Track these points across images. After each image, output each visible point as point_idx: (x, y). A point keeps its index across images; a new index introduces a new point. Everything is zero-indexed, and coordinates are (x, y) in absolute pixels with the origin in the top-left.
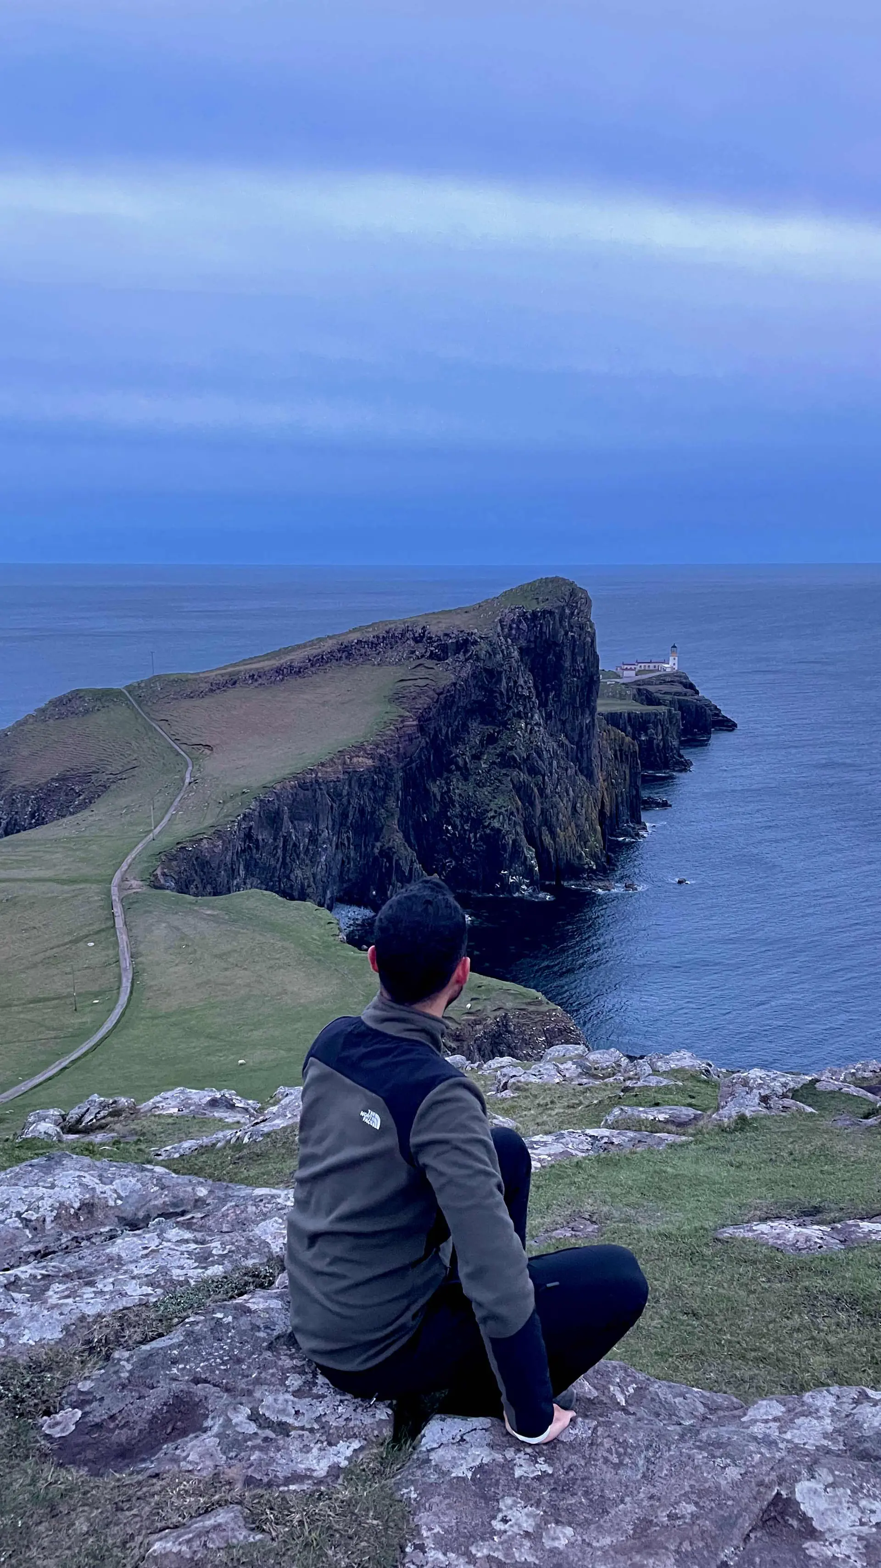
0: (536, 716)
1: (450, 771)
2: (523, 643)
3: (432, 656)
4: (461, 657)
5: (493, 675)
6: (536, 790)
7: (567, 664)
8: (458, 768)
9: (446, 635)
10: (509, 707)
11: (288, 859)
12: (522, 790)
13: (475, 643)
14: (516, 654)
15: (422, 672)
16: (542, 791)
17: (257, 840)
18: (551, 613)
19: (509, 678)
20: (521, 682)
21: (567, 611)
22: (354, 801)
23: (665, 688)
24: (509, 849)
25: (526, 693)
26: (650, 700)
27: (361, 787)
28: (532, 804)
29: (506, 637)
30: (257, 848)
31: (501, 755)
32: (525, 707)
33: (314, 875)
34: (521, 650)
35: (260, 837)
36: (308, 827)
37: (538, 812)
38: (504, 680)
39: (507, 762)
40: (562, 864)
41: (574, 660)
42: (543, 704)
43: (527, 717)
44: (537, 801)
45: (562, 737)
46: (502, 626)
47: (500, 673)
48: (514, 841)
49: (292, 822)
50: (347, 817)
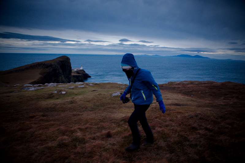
2: (60, 65)
3: (46, 67)
4: (50, 67)
7: (67, 68)
9: (48, 64)
10: (58, 75)
13: (53, 65)
15: (44, 70)
18: (64, 61)
20: (60, 71)
21: (67, 61)
23: (81, 72)
26: (78, 73)
29: (57, 64)
32: (61, 75)
38: (57, 71)
42: (64, 74)
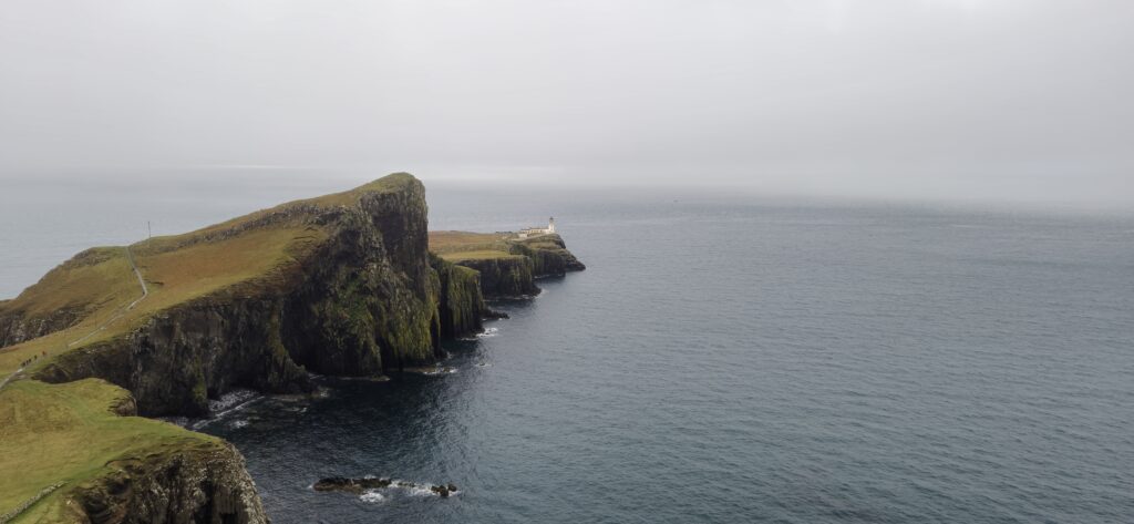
0: (384, 262)
1: (327, 298)
2: (376, 213)
3: (318, 223)
4: (335, 223)
5: (354, 234)
6: (383, 308)
7: (406, 228)
8: (331, 295)
9: (326, 209)
10: (366, 255)
11: (180, 359)
12: (373, 309)
13: (343, 214)
14: (370, 221)
15: (310, 232)
16: (388, 309)
17: (153, 347)
18: (394, 195)
19: (366, 238)
20: (374, 238)
21: (406, 194)
22: (243, 319)
24: (361, 347)
25: (378, 246)
27: (249, 308)
28: (381, 318)
29: (364, 210)
30: (154, 351)
31: (360, 286)
32: (377, 255)
33: (205, 370)
34: (375, 219)
35: (156, 344)
36: (200, 336)
37: (385, 323)
38: (361, 239)
39: (364, 291)
40: (402, 356)
41: (410, 225)
42: (390, 252)
43: (378, 261)
44: (384, 316)
45: (404, 275)
46: (363, 204)
47: (359, 233)
48: (365, 342)
49: (185, 332)
50: (237, 329)
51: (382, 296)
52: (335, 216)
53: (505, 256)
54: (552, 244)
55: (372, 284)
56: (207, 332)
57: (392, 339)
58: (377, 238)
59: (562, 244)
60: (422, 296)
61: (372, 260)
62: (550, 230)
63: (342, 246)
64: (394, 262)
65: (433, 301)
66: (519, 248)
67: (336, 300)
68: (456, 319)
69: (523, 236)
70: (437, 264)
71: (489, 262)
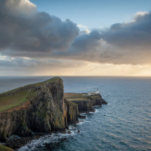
0: (52, 101)
1: (37, 111)
3: (35, 90)
5: (44, 93)
6: (51, 114)
10: (47, 99)
12: (49, 115)
15: (33, 93)
16: (53, 114)
18: (55, 83)
22: (16, 116)
23: (95, 96)
25: (50, 97)
27: (17, 113)
29: (47, 87)
31: (45, 108)
32: (50, 99)
36: (5, 120)
37: (52, 118)
44: (52, 116)
48: (47, 124)
50: (14, 119)
51: (51, 111)
52: (39, 89)
53: (85, 100)
54: (98, 96)
55: (48, 107)
56: (7, 120)
57: (54, 123)
58: (50, 95)
59: (101, 96)
60: (62, 111)
61: (49, 101)
62: (97, 92)
63: (41, 97)
64: (54, 101)
65: (65, 112)
66: (89, 97)
67: (39, 111)
68: (71, 118)
69: (90, 94)
70: (66, 102)
71: (80, 101)
